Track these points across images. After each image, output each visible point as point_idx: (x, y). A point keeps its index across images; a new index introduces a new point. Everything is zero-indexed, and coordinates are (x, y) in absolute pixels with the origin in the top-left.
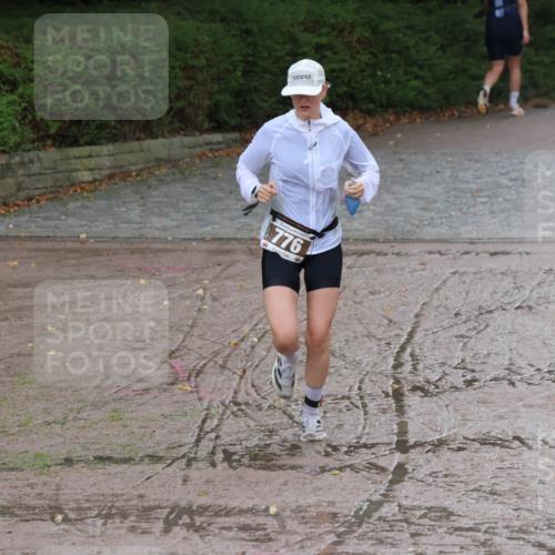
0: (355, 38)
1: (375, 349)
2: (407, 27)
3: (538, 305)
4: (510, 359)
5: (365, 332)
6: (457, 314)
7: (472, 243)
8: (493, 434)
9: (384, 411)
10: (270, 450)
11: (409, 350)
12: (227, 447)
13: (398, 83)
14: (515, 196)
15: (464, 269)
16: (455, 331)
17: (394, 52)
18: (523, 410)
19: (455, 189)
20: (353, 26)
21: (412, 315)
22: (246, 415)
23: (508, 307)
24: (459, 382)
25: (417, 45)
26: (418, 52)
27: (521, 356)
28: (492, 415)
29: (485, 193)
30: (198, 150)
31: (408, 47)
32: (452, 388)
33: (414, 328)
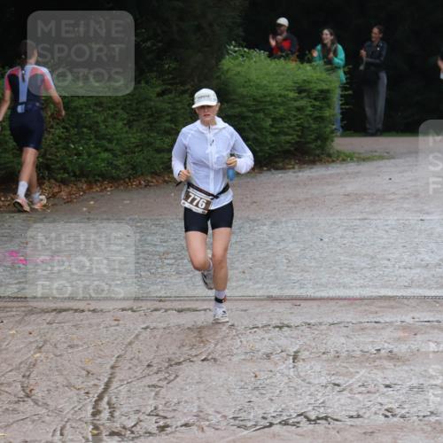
1: (75, 399)
2: (96, 104)
3: (223, 357)
4: (199, 407)
5: (65, 383)
6: (149, 366)
7: (160, 301)
11: (106, 399)
13: (89, 155)
15: (154, 325)
16: (147, 381)
17: (86, 127)
19: (143, 252)
21: (108, 367)
24: (153, 428)
25: (105, 121)
26: (107, 127)
27: (208, 404)
29: (171, 256)
31: (97, 123)
32: (146, 433)
33: (110, 378)
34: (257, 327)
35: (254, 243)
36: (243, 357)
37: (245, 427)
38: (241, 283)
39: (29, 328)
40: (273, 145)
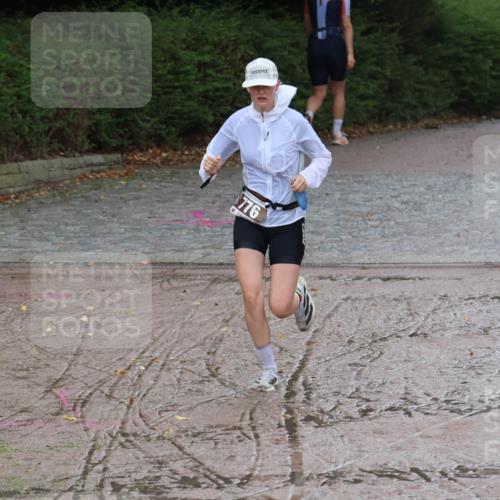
0: (239, 55)
2: (292, 45)
3: (433, 332)
4: (406, 388)
5: (255, 361)
6: (350, 342)
7: (363, 268)
8: (390, 465)
9: (277, 442)
10: (160, 483)
11: (301, 379)
12: (117, 480)
14: (407, 220)
15: (356, 295)
16: (348, 359)
18: (420, 440)
19: (345, 213)
20: (236, 43)
21: (304, 343)
22: (135, 446)
23: (402, 334)
24: (354, 412)
27: (417, 385)
28: (388, 445)
29: (376, 217)
30: (79, 172)
31: (293, 66)
32: (346, 418)
33: (305, 356)
34: (473, 298)
35: (471, 202)
36: (457, 332)
37: (460, 412)
38: (455, 248)
39: (215, 299)
40: (493, 91)
